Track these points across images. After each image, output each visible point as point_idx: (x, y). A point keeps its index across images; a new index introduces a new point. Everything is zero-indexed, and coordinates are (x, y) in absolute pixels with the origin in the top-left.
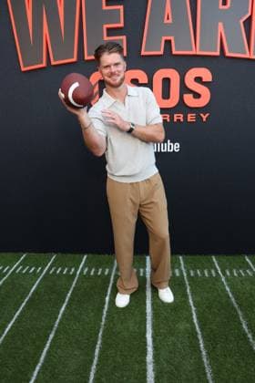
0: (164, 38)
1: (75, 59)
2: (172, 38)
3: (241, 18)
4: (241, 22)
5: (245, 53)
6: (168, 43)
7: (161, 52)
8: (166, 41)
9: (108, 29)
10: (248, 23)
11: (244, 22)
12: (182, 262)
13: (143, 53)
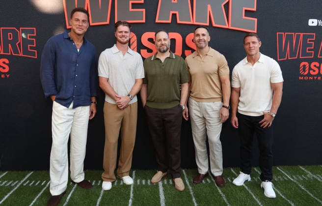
0: (172, 12)
1: (108, 22)
2: (177, 13)
3: (222, 3)
4: (223, 5)
5: (226, 25)
6: (174, 15)
7: (170, 21)
8: (173, 14)
9: (132, 4)
10: (227, 6)
11: (224, 5)
12: (184, 173)
13: (157, 21)
